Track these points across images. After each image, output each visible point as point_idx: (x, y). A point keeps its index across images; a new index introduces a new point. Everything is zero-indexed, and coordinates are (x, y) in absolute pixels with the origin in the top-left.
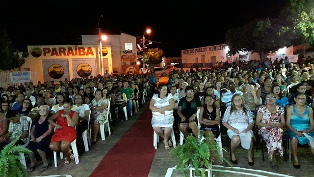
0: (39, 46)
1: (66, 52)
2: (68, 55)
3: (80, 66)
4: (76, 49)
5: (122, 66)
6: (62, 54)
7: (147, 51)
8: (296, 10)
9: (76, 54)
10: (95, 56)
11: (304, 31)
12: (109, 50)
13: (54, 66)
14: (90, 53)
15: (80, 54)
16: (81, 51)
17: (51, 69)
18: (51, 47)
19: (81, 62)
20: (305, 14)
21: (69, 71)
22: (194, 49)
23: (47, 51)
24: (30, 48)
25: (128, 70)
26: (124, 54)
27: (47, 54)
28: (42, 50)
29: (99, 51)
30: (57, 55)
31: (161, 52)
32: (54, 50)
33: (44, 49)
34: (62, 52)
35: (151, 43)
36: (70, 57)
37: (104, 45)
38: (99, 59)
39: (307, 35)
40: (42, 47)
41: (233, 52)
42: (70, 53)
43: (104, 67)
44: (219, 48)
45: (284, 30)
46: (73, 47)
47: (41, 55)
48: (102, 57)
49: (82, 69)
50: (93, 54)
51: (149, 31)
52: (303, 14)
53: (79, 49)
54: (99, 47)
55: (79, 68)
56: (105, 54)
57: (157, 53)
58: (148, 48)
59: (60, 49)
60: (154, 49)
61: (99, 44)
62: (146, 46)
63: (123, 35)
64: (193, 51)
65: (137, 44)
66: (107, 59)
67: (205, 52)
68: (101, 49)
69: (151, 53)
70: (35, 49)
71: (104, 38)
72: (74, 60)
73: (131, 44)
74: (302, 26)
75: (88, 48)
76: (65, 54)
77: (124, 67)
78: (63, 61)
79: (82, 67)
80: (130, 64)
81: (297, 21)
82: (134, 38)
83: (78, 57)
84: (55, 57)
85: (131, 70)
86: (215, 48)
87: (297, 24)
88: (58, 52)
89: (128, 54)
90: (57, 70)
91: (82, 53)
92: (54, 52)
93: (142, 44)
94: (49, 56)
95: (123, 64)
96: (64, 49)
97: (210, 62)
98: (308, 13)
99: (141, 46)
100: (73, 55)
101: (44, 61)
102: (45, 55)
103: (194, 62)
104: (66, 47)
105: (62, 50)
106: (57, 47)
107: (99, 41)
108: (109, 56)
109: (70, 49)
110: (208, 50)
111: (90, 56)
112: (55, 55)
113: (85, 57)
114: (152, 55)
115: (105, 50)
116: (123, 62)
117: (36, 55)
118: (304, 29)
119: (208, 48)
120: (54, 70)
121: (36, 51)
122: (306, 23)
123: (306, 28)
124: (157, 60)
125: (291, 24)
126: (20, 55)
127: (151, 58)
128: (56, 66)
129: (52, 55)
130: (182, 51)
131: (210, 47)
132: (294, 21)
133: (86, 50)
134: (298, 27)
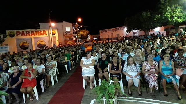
0: (13, 31)
1: (30, 34)
2: (31, 35)
3: (39, 41)
4: (36, 32)
5: (64, 41)
6: (28, 35)
7: (79, 31)
8: (164, 6)
9: (36, 35)
10: (48, 36)
11: (169, 18)
12: (56, 31)
13: (23, 42)
14: (45, 34)
15: (38, 35)
16: (39, 33)
17: (21, 44)
18: (21, 31)
19: (39, 39)
20: (169, 8)
21: (32, 45)
22: (107, 30)
23: (18, 33)
24: (8, 32)
25: (68, 43)
26: (66, 34)
27: (18, 35)
28: (15, 32)
29: (50, 32)
30: (25, 35)
31: (88, 32)
32: (23, 32)
33: (17, 32)
34: (28, 34)
35: (81, 27)
36: (33, 37)
37: (53, 28)
38: (50, 37)
39: (170, 20)
40: (15, 31)
41: (129, 31)
42: (33, 34)
43: (53, 42)
44: (121, 29)
45: (158, 17)
46: (34, 30)
47: (15, 36)
48: (52, 36)
49: (40, 44)
50: (46, 34)
51: (80, 20)
52: (168, 8)
53: (38, 31)
54: (50, 30)
55: (38, 43)
56: (53, 34)
57: (85, 32)
58: (80, 30)
59: (26, 32)
60: (83, 30)
61: (50, 28)
62: (78, 29)
63: (64, 23)
64: (106, 31)
65: (73, 27)
66: (55, 37)
67: (113, 31)
68: (51, 31)
69: (81, 33)
70: (11, 32)
71: (53, 24)
72: (35, 38)
73: (70, 27)
74: (168, 15)
75: (43, 31)
76: (29, 35)
77: (66, 41)
78: (28, 39)
79: (40, 42)
80: (69, 40)
81: (165, 12)
82: (71, 24)
83: (37, 36)
84: (23, 37)
85: (70, 43)
86: (119, 29)
87: (164, 14)
88: (25, 34)
89: (67, 34)
90: (25, 44)
91: (40, 34)
92: (23, 34)
93: (76, 27)
94: (20, 36)
95: (65, 40)
96: (29, 32)
97: (116, 37)
98: (171, 7)
99: (76, 29)
100: (34, 35)
101: (17, 40)
102: (17, 36)
103: (107, 37)
104: (30, 30)
105: (28, 33)
106: (25, 31)
107: (50, 26)
108: (56, 35)
109: (32, 32)
110: (115, 30)
111: (45, 35)
112: (23, 36)
113: (42, 36)
114: (82, 34)
115: (53, 32)
116: (65, 38)
117: (12, 36)
118: (169, 16)
119: (115, 29)
120: (23, 45)
121: (11, 33)
122: (170, 13)
123: (170, 16)
124: (85, 37)
125: (161, 14)
126: (2, 36)
127: (82, 35)
128: (24, 42)
129: (22, 36)
130: (100, 31)
131: (116, 28)
132: (163, 12)
133: (42, 32)
134: (165, 15)
